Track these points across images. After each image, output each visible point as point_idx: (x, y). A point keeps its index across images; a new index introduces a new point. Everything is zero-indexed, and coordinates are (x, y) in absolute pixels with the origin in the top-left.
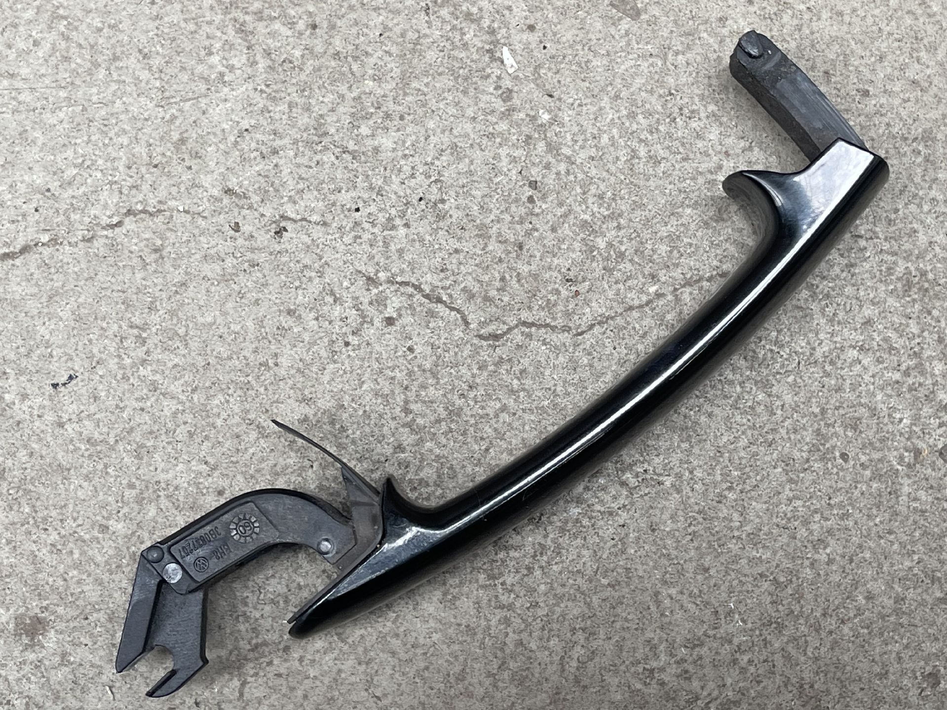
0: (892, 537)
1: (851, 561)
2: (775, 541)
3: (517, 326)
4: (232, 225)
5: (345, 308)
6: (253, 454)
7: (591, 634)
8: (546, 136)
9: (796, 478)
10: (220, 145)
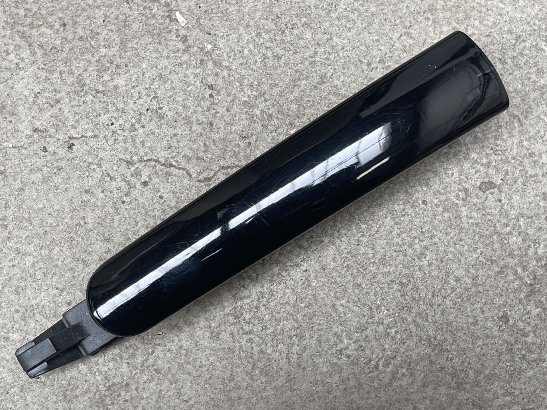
0: (462, 243)
1: (442, 261)
2: (395, 260)
3: (219, 170)
4: (42, 149)
5: (118, 182)
6: (83, 277)
7: (301, 337)
8: (211, 57)
9: (400, 221)
10: (25, 105)
